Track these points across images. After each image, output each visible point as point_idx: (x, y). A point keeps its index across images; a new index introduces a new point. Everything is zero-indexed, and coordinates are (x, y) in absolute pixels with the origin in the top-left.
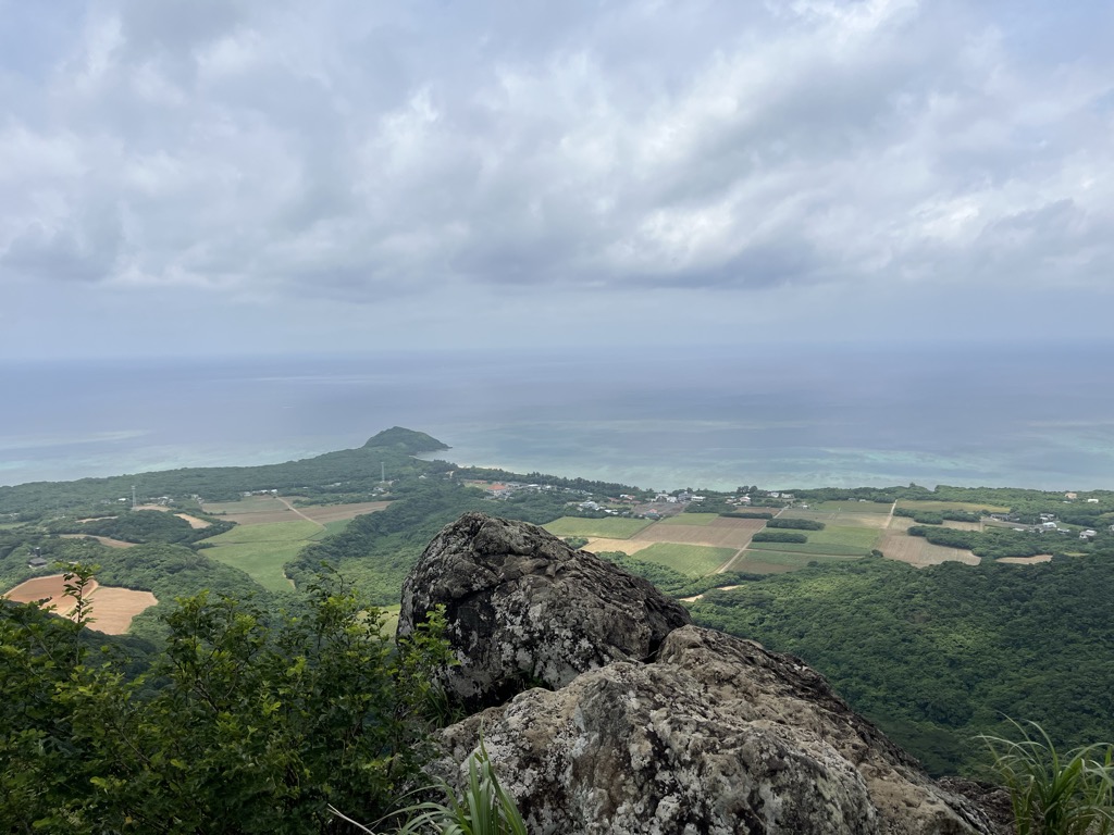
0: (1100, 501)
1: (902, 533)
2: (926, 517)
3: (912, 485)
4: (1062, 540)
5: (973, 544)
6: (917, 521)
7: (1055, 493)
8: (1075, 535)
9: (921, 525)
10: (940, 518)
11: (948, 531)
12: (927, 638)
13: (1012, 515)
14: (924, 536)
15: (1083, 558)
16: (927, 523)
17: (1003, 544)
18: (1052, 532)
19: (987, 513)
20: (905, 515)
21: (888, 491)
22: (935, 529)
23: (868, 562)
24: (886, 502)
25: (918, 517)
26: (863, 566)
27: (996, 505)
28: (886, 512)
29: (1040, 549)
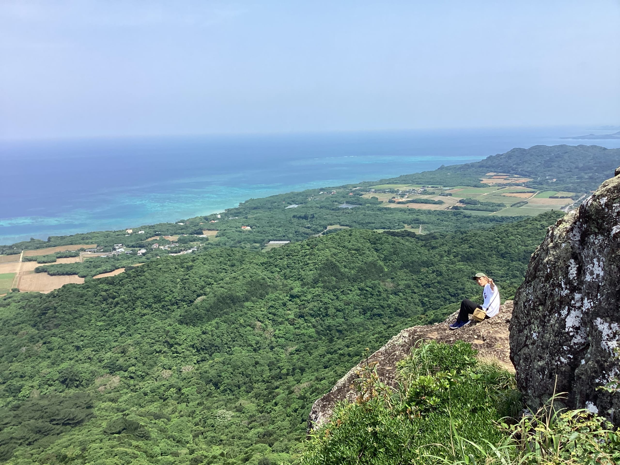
0: (145, 232)
1: (30, 272)
2: (45, 259)
3: (32, 239)
4: (129, 258)
5: (78, 271)
6: (39, 263)
7: (120, 231)
8: (135, 254)
9: (42, 265)
10: (55, 258)
11: (61, 266)
12: (60, 337)
13: (98, 248)
14: (46, 272)
15: (143, 266)
16: (45, 263)
17: (95, 267)
18: (123, 254)
19: (83, 250)
20: (30, 260)
21: (17, 246)
22: (52, 266)
23: (10, 298)
24: (16, 254)
25: (39, 260)
26: (7, 301)
27: (87, 244)
28: (17, 261)
29: (117, 265)
